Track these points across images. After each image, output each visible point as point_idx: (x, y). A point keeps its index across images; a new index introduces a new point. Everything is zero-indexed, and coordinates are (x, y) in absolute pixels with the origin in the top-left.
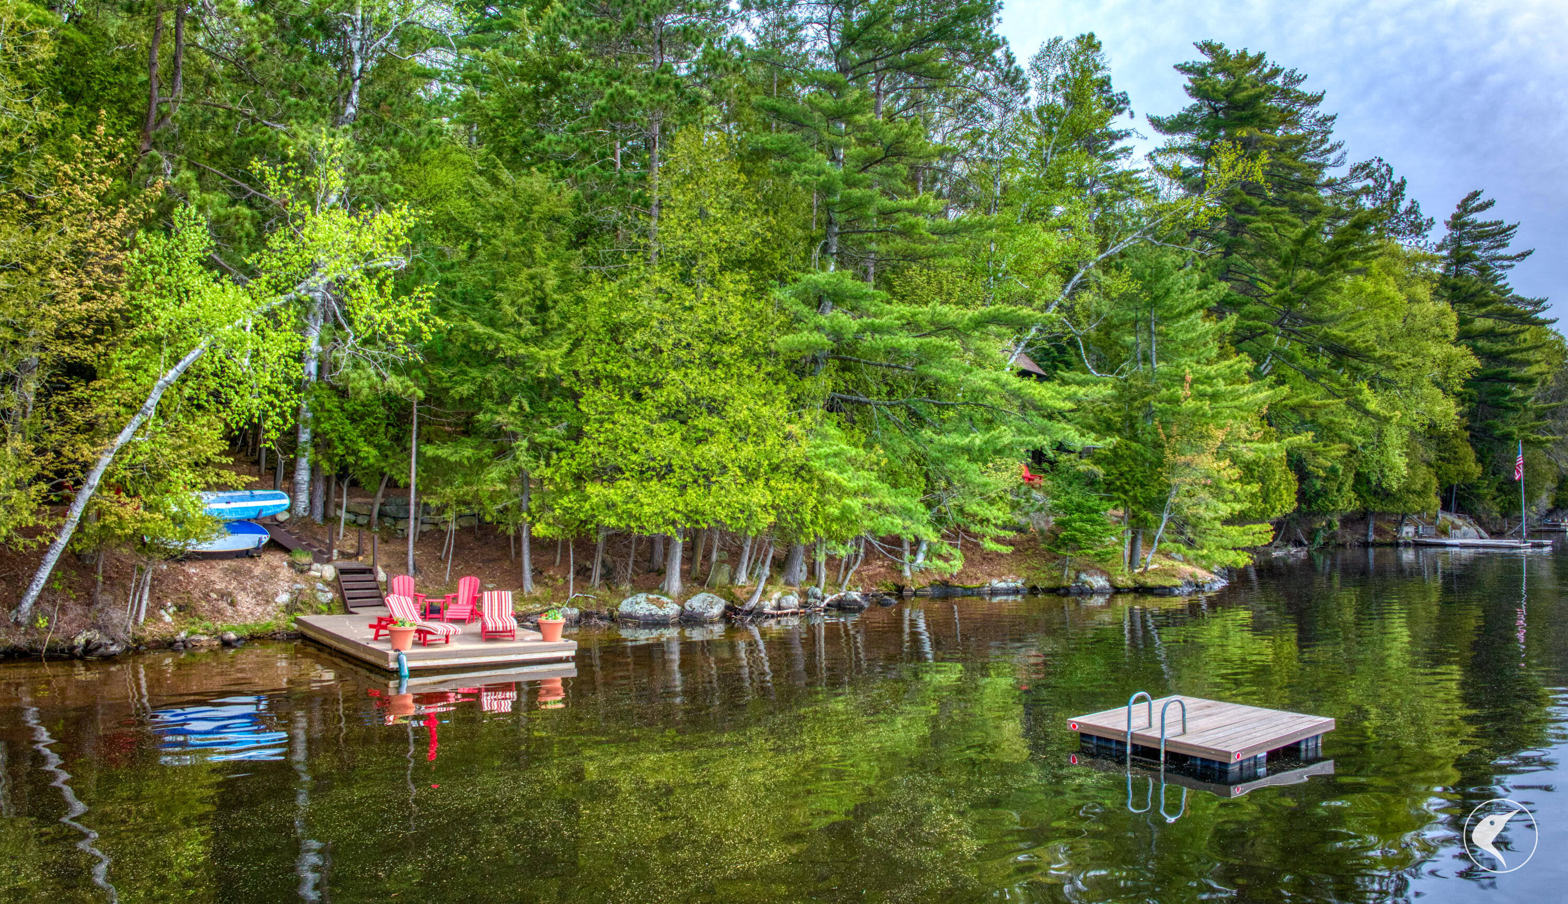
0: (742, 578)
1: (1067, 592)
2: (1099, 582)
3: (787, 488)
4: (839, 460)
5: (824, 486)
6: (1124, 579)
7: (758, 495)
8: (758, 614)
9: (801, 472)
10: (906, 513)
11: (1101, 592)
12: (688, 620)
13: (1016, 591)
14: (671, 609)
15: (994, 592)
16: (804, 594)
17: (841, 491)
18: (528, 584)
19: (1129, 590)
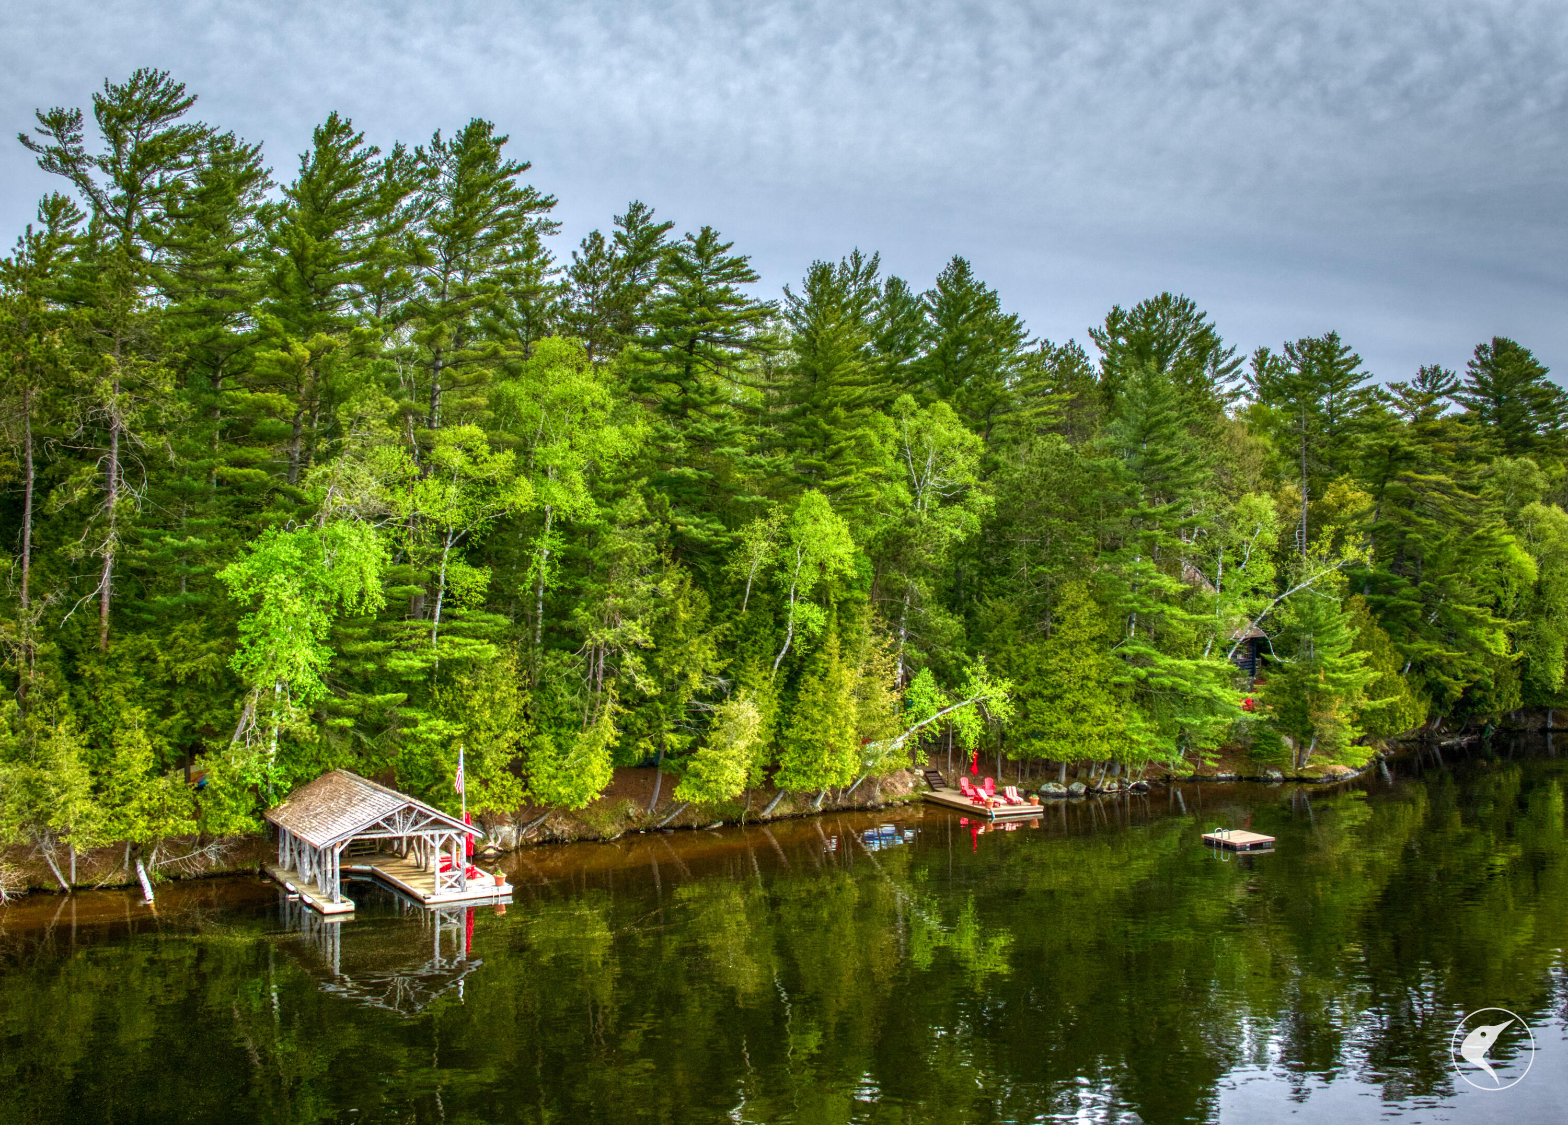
0: (1093, 775)
1: (1258, 780)
2: (1277, 775)
3: (1116, 743)
4: (1139, 730)
5: (1132, 741)
6: (1290, 774)
7: (1106, 747)
8: (1100, 791)
9: (1122, 735)
10: (1167, 751)
11: (1277, 780)
12: (1071, 794)
13: (1231, 779)
14: (1064, 790)
15: (1219, 779)
16: (1120, 781)
17: (1138, 743)
18: (1000, 778)
19: (1294, 780)
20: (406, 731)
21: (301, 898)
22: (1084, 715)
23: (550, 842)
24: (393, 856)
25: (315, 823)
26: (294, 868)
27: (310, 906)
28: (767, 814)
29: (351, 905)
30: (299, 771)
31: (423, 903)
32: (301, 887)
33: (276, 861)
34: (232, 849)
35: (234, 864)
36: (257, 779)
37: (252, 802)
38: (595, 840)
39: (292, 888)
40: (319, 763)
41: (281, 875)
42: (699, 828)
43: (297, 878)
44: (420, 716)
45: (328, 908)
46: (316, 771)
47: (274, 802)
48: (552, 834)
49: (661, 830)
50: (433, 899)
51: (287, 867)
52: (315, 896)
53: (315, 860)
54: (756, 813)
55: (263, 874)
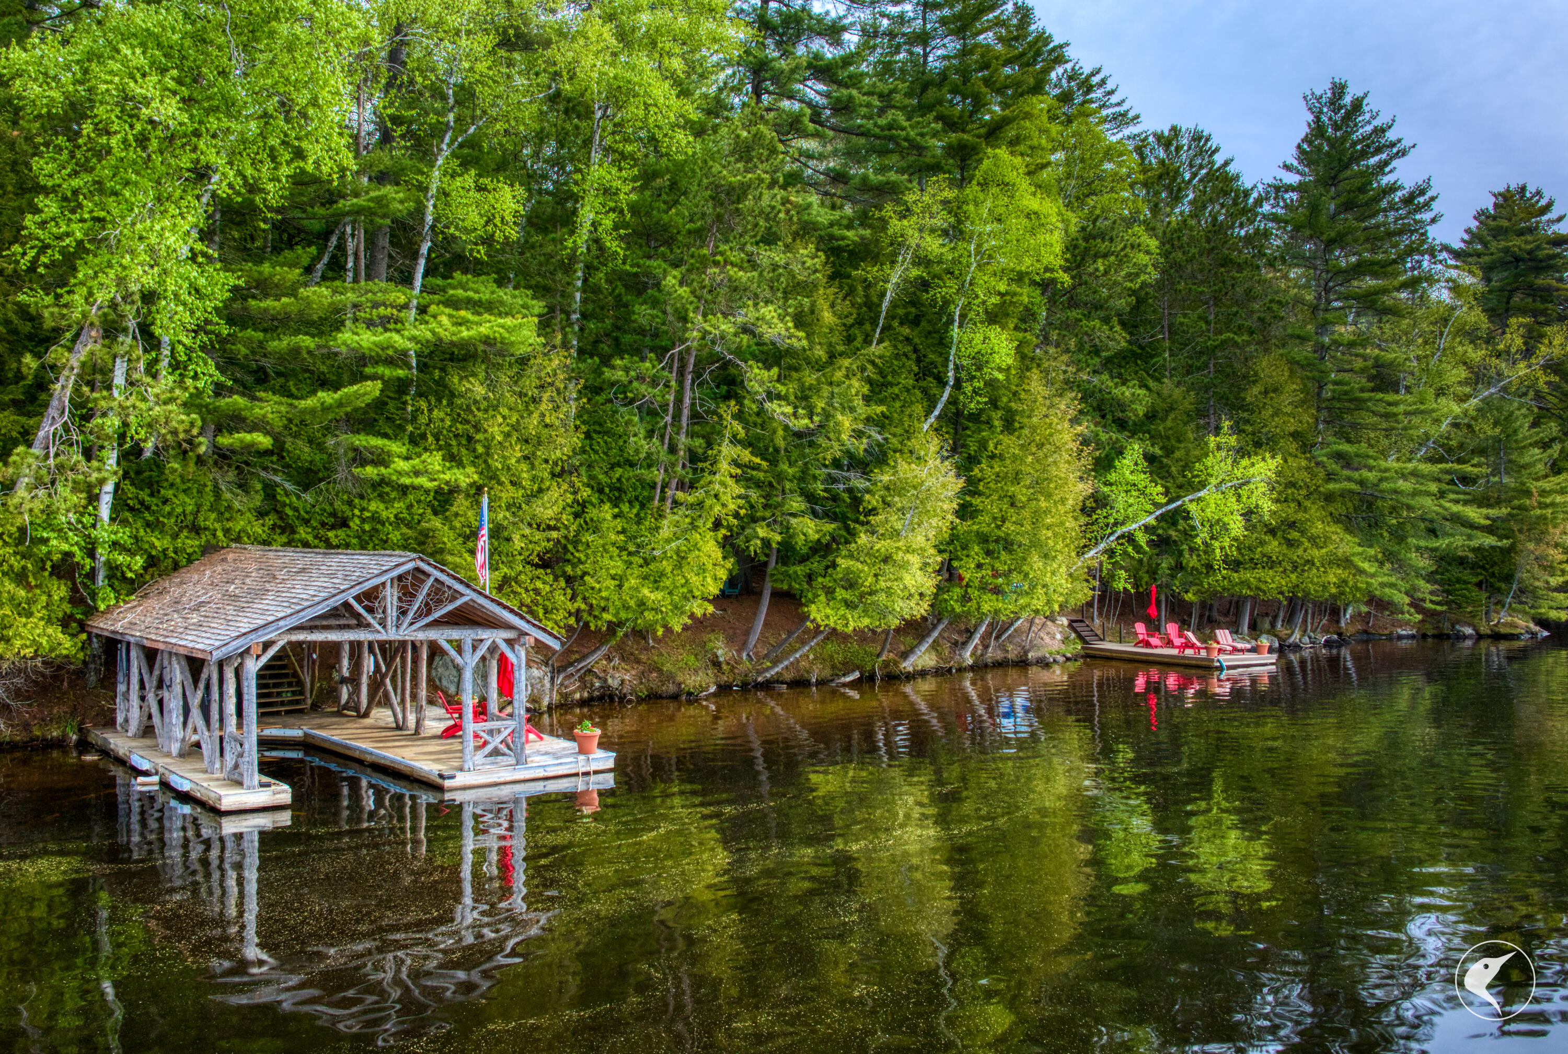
1: (1448, 637)
2: (1469, 631)
6: (1484, 628)
8: (1295, 646)
11: (1470, 637)
15: (1398, 637)
19: (1489, 636)
20: (370, 471)
21: (165, 785)
22: (1294, 535)
23: (601, 698)
24: (339, 714)
25: (195, 618)
26: (148, 731)
27: (185, 797)
28: (908, 665)
29: (282, 793)
30: (159, 543)
31: (440, 789)
32: (161, 761)
33: (110, 723)
34: (18, 694)
35: (26, 726)
36: (71, 544)
37: (59, 591)
38: (675, 697)
39: (145, 766)
40: (196, 530)
41: (119, 743)
42: (821, 683)
43: (155, 747)
44: (396, 447)
45: (231, 798)
46: (191, 543)
47: (106, 597)
48: (606, 687)
49: (767, 686)
50: (461, 779)
51: (133, 727)
52: (197, 777)
53: (195, 701)
54: (896, 663)
55: (84, 745)
